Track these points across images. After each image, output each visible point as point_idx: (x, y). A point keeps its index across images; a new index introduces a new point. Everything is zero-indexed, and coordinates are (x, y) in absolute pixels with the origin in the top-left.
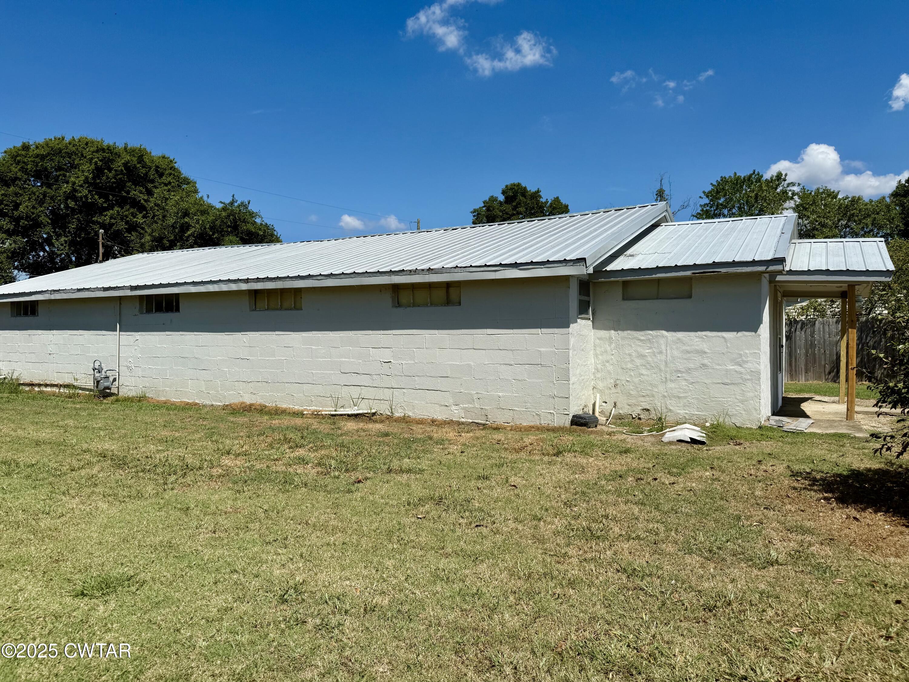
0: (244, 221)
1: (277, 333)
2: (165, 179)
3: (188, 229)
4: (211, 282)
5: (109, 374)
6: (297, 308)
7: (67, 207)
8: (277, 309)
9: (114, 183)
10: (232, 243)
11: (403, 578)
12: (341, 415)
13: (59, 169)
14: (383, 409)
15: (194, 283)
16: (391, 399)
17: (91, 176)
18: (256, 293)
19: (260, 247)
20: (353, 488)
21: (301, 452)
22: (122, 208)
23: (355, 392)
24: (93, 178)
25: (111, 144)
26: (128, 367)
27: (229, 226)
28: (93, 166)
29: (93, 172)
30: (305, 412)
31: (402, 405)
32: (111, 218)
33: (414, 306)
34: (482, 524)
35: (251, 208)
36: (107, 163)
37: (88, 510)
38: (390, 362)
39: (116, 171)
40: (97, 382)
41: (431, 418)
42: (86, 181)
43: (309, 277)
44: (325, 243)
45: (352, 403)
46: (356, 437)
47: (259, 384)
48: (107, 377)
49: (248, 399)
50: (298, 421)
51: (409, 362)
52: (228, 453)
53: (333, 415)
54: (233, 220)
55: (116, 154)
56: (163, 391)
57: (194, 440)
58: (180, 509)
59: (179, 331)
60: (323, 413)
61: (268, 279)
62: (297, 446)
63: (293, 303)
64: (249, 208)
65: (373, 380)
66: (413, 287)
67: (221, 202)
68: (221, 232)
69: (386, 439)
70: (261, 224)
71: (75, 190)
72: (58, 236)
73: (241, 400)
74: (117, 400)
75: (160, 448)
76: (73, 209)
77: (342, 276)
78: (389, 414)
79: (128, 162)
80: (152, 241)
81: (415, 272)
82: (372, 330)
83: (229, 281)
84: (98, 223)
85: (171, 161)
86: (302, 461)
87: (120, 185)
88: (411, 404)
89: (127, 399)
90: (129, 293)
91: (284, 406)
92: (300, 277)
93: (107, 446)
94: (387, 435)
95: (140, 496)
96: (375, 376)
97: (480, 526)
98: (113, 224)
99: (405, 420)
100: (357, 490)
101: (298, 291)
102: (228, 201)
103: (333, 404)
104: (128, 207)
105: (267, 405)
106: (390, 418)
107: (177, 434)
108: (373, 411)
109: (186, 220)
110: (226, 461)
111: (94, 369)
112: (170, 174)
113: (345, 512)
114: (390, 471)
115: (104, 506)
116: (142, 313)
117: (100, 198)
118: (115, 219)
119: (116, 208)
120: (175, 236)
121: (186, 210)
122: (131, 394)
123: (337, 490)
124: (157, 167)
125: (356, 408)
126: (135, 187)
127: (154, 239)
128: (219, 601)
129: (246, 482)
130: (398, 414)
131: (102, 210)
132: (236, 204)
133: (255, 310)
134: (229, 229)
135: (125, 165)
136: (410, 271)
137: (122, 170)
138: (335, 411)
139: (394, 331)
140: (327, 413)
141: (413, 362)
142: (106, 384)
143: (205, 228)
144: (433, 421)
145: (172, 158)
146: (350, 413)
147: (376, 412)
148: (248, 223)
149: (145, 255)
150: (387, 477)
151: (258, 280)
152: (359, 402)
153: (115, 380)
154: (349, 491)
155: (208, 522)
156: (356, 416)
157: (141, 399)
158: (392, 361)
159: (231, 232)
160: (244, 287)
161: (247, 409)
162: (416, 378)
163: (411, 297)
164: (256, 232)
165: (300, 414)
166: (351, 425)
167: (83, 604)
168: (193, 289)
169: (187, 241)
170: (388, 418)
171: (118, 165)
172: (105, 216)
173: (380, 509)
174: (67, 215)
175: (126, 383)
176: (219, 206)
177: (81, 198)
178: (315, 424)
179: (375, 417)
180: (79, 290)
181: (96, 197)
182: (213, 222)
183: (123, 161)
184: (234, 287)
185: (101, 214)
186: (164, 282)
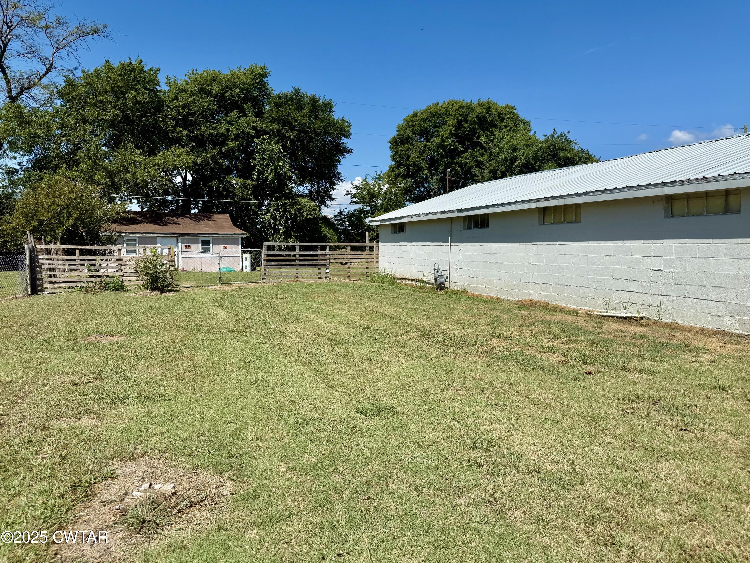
0: (563, 149)
1: (560, 243)
2: (505, 123)
3: (515, 161)
4: (510, 203)
5: (444, 273)
6: (577, 221)
7: (438, 154)
8: (561, 223)
9: (469, 131)
10: (550, 168)
11: (581, 456)
12: (610, 316)
13: (435, 127)
14: (652, 314)
15: (499, 205)
16: (659, 305)
17: (454, 129)
18: (545, 209)
19: (563, 170)
20: (581, 378)
21: (556, 343)
22: (474, 150)
23: (625, 297)
24: (456, 130)
25: (469, 101)
26: (455, 269)
27: (549, 155)
28: (456, 121)
29: (455, 125)
30: (580, 312)
31: (671, 311)
32: (466, 159)
33: (688, 216)
34: (689, 429)
35: (570, 137)
36: (465, 116)
37: (393, 362)
38: (660, 270)
39: (471, 121)
40: (436, 279)
41: (701, 327)
42: (450, 133)
43: (587, 193)
44: (620, 161)
45: (622, 306)
46: (612, 336)
47: (544, 285)
48: (442, 276)
49: (535, 297)
50: (569, 318)
51: (680, 271)
52: (499, 336)
53: (603, 316)
54: (553, 149)
55: (472, 108)
56: (477, 287)
57: (480, 324)
58: (445, 371)
59: (488, 242)
60: (595, 313)
61: (553, 198)
62: (555, 338)
63: (574, 217)
64: (568, 138)
65: (643, 286)
66: (688, 197)
67: (544, 136)
68: (542, 160)
69: (639, 342)
70: (578, 150)
71: (443, 141)
72: (433, 176)
73: (530, 297)
74: (447, 292)
75: (455, 327)
76: (442, 155)
77: (616, 191)
78: (657, 319)
79: (480, 113)
80: (489, 173)
81: (689, 181)
82: (644, 239)
83: (523, 201)
84: (457, 163)
85: (512, 108)
86: (552, 350)
87: (474, 132)
88: (680, 311)
89: (454, 292)
90: (456, 215)
91: (564, 305)
92: (578, 195)
93: (422, 322)
94: (643, 337)
95: (426, 357)
96: (645, 283)
97: (685, 430)
98: (467, 163)
99: (673, 326)
100: (585, 380)
101: (578, 206)
102: (549, 133)
103: (605, 306)
104: (478, 149)
105: (550, 302)
106: (657, 323)
107: (471, 319)
108: (642, 315)
109: (515, 154)
110: (495, 342)
111: (435, 270)
112: (509, 118)
113: (564, 395)
114: (624, 368)
115: (402, 360)
116: (465, 229)
117: (459, 145)
118: (468, 159)
119: (470, 151)
120: (506, 168)
121: (515, 146)
122: (457, 288)
123: (567, 377)
124: (500, 114)
125: (625, 311)
126: (484, 132)
127: (491, 172)
128: (433, 436)
129: (500, 359)
130: (666, 320)
131: (460, 153)
132: (556, 136)
133: (544, 224)
134: (549, 157)
135: (477, 116)
136: (683, 181)
137: (475, 120)
138: (607, 312)
139: (665, 240)
140: (599, 313)
141: (684, 271)
142: (442, 280)
143: (529, 159)
144: (703, 330)
145: (513, 106)
146: (619, 315)
147: (644, 317)
148: (566, 150)
149: (478, 185)
150: (620, 374)
151: (545, 199)
152: (629, 306)
153: (447, 278)
154: (577, 380)
155: (458, 382)
156: (625, 318)
157: (462, 292)
158: (662, 269)
159: (551, 160)
160: (534, 205)
161: (534, 305)
162: (687, 287)
163: (686, 207)
164: (573, 158)
165: (576, 313)
166: (614, 326)
167: (360, 417)
168: (498, 210)
169: (515, 171)
170: (655, 323)
171: (472, 117)
172: (462, 158)
173: (593, 399)
174: (438, 160)
175: (454, 281)
176: (542, 139)
177: (447, 146)
178: (581, 321)
179: (643, 321)
180: (427, 214)
181: (457, 144)
182: (536, 153)
183: (476, 114)
184: (526, 206)
185: (460, 157)
186: (478, 205)
